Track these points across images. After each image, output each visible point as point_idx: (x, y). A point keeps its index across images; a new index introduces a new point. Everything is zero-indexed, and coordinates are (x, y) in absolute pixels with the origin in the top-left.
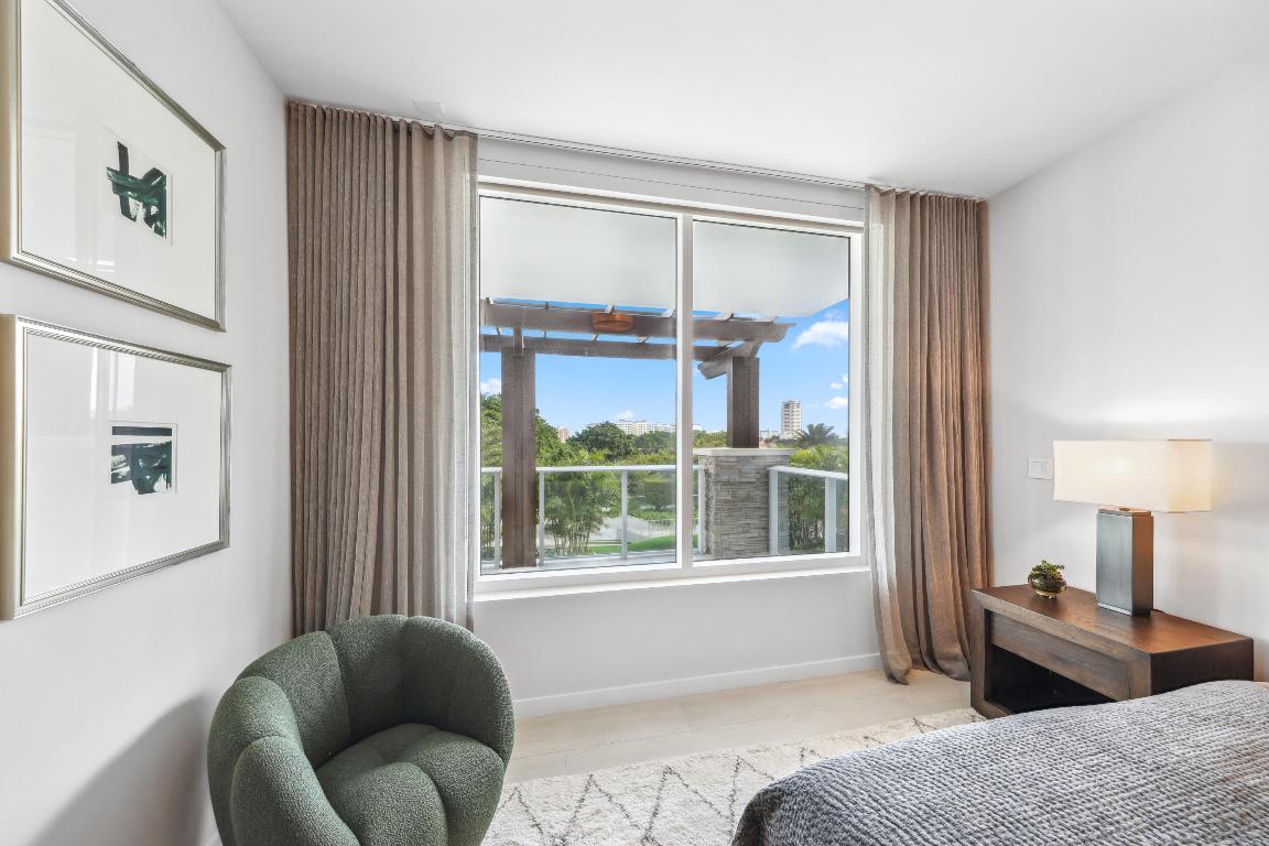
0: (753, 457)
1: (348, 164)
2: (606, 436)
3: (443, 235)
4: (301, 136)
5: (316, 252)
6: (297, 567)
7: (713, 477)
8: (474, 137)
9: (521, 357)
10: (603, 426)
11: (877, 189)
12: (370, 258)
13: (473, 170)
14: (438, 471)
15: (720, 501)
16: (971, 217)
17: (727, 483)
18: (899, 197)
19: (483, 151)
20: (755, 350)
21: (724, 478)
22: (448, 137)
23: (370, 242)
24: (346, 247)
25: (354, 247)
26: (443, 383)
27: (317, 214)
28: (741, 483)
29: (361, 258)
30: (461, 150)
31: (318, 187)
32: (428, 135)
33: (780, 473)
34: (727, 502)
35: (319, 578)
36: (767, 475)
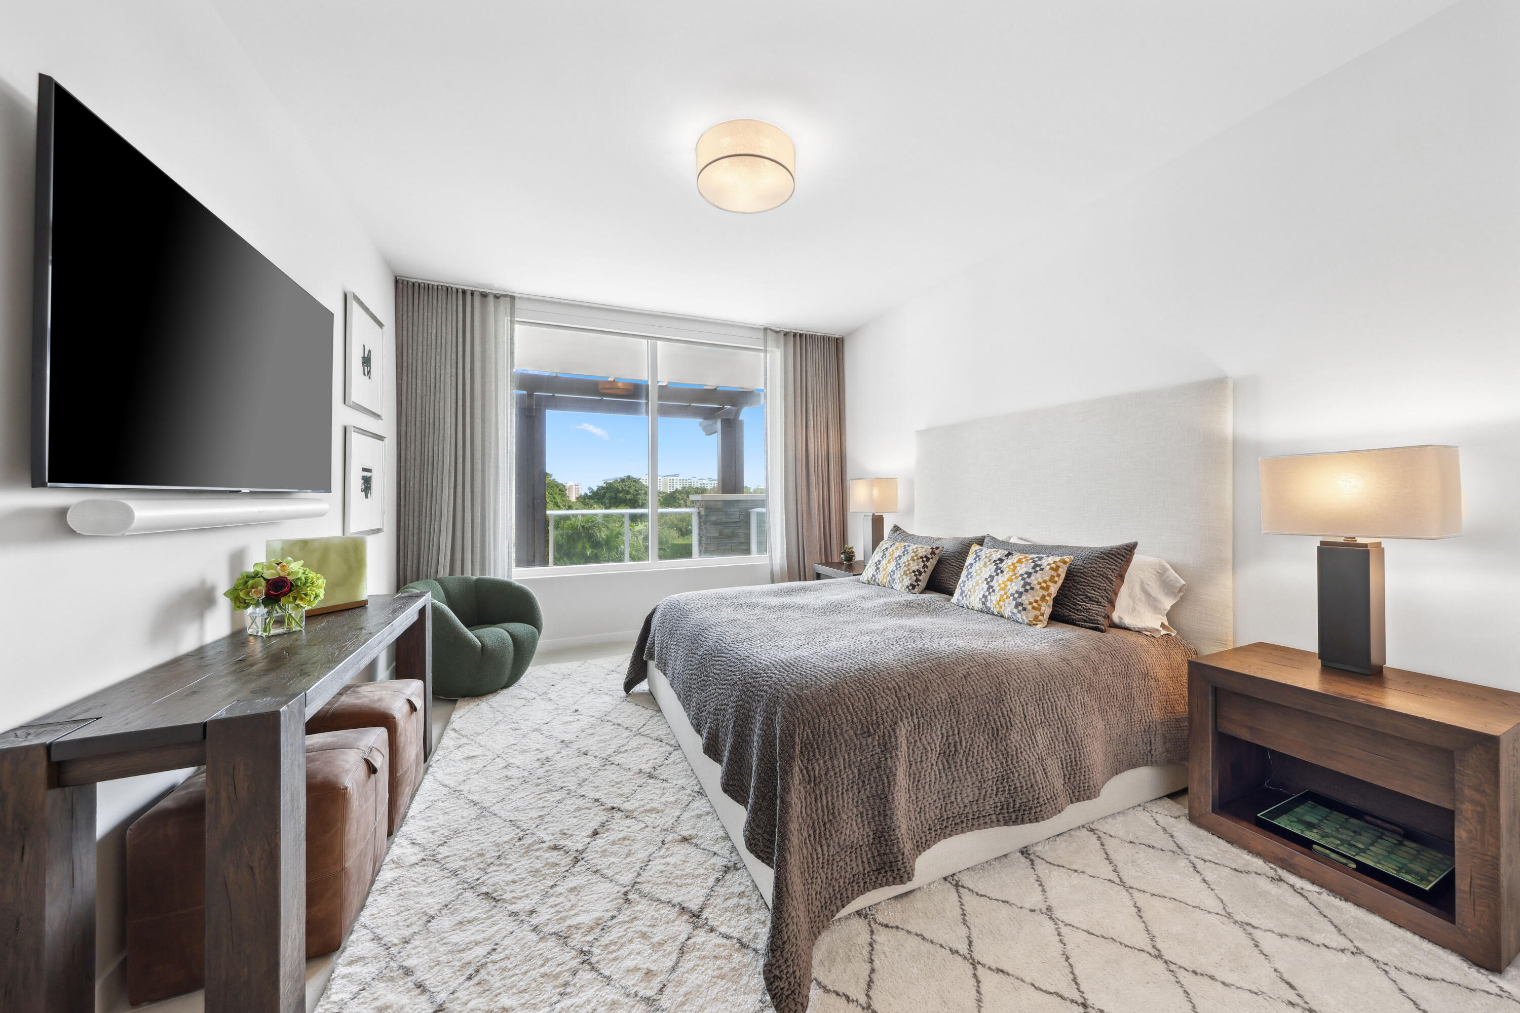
0: (737, 501)
1: (434, 316)
2: (628, 493)
3: (493, 356)
4: (405, 300)
5: (414, 369)
6: (401, 554)
7: (703, 518)
8: (513, 298)
9: (533, 417)
10: (623, 480)
11: (771, 330)
12: (449, 371)
13: (512, 314)
14: (489, 498)
15: (710, 538)
16: (833, 349)
17: (715, 523)
18: (786, 334)
19: (518, 304)
20: (737, 414)
21: (713, 518)
22: (497, 297)
23: (449, 362)
24: (433, 365)
25: (438, 364)
26: (493, 445)
27: (415, 345)
28: (727, 523)
29: (443, 371)
30: (504, 304)
31: (415, 329)
32: (484, 295)
33: (758, 513)
34: (715, 538)
35: (415, 561)
36: (748, 516)
